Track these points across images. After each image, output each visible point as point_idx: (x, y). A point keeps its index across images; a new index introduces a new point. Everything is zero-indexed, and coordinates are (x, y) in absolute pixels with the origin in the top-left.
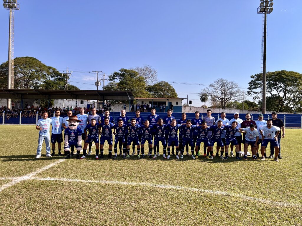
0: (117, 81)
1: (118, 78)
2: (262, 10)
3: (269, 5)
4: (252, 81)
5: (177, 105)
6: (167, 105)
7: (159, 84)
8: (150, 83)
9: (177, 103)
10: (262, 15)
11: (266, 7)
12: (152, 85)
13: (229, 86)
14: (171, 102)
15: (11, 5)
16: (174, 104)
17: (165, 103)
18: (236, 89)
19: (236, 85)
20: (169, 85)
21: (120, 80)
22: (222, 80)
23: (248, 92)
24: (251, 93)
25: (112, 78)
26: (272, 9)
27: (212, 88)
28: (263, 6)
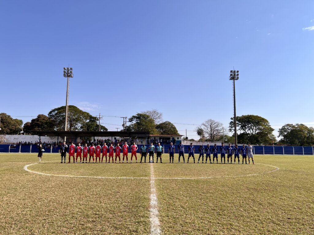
0: (134, 122)
1: (135, 120)
2: (231, 78)
3: (236, 75)
4: (231, 122)
5: (178, 140)
6: (171, 140)
7: (164, 123)
8: (158, 122)
9: (178, 139)
10: (232, 81)
11: (234, 76)
12: (158, 124)
13: (216, 125)
14: (174, 138)
15: (69, 75)
16: (176, 139)
17: (170, 138)
18: (221, 127)
19: (222, 124)
20: (172, 124)
21: (136, 121)
22: (211, 120)
23: (230, 129)
24: (232, 130)
25: (131, 120)
26: (238, 78)
27: (204, 126)
28: (233, 76)
